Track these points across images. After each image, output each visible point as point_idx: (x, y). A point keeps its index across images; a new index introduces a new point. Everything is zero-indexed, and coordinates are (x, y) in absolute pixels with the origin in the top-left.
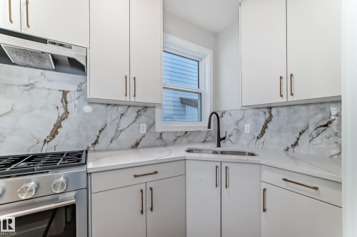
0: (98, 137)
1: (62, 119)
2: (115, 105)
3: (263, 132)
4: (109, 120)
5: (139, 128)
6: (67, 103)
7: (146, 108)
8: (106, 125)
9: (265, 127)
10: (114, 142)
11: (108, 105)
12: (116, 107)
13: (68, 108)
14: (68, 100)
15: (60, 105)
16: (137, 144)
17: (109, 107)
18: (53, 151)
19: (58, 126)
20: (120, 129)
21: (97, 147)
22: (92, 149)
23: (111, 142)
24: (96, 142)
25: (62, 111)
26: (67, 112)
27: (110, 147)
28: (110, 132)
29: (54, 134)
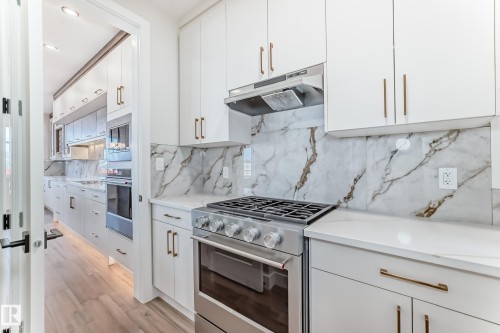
0: (353, 188)
1: (311, 162)
2: (380, 136)
4: (370, 163)
5: (437, 177)
6: (315, 142)
7: (455, 132)
8: (365, 171)
10: (379, 199)
11: (367, 137)
12: (382, 140)
13: (317, 148)
14: (316, 139)
15: (309, 145)
16: (430, 212)
17: (370, 141)
18: (301, 200)
19: (307, 171)
20: (389, 178)
21: (351, 203)
22: (344, 205)
23: (373, 198)
24: (349, 197)
25: (310, 152)
26: (315, 154)
27: (371, 207)
28: (372, 182)
29: (303, 180)
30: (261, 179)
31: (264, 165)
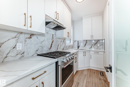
0: (58, 47)
3: (85, 45)
8: (59, 44)
9: (86, 44)
14: (53, 37)
19: (52, 44)
25: (52, 40)
29: (51, 46)
30: (40, 47)
31: (41, 43)
